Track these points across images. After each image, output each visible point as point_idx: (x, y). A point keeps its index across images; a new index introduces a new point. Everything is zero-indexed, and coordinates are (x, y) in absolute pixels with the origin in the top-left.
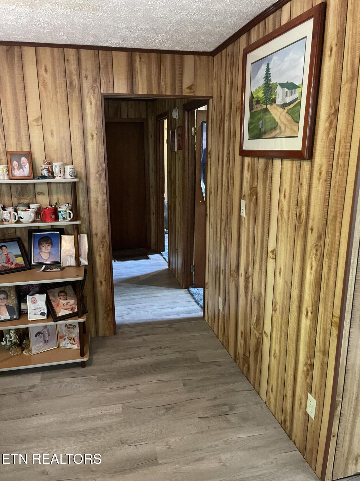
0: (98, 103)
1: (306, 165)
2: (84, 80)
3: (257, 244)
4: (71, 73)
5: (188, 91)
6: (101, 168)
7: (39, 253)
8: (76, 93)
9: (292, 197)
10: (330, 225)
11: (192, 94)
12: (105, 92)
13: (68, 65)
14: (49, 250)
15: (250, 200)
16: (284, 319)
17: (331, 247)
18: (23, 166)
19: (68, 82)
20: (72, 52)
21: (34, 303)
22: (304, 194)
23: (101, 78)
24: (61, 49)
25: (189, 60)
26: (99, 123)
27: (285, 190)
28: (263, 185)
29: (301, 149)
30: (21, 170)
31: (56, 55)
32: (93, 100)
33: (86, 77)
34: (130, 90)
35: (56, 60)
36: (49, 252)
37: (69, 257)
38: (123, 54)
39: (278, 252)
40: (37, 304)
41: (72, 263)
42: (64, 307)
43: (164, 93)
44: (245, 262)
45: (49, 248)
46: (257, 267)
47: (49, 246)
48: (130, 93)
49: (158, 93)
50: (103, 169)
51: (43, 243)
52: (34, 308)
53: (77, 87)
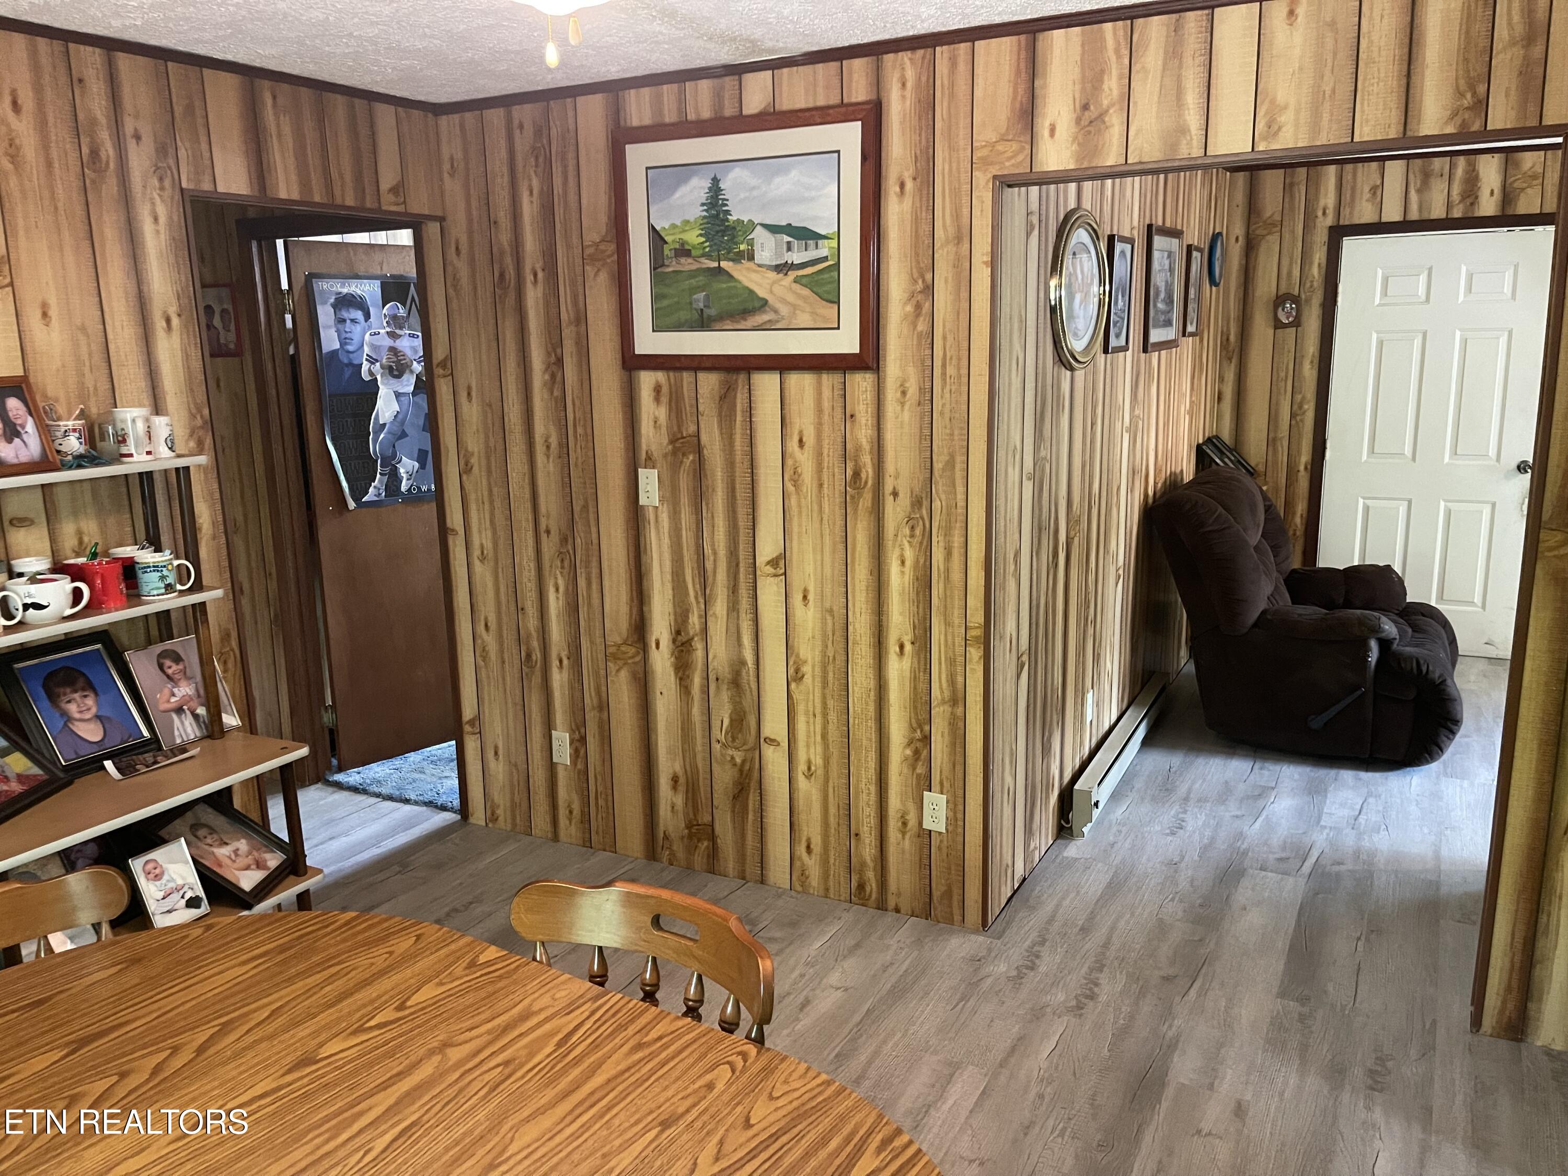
0: (175, 218)
1: (861, 383)
2: (131, 144)
3: (712, 558)
4: (93, 122)
5: (391, 198)
6: (199, 422)
7: (65, 725)
8: (111, 186)
9: (825, 444)
10: (941, 477)
11: (400, 209)
12: (192, 187)
13: (83, 95)
14: (94, 710)
15: (675, 467)
16: (830, 685)
17: (949, 514)
18: (19, 428)
19: (85, 150)
20: (92, 57)
21: (158, 877)
22: (863, 433)
23: (179, 143)
24: (58, 45)
25: (385, 115)
26: (183, 279)
27: (801, 433)
28: (721, 429)
29: (857, 351)
30: (17, 440)
31: (45, 60)
32: (161, 210)
33: (138, 137)
34: (256, 187)
35: (47, 79)
36: (98, 717)
37: (174, 716)
38: (230, 80)
39: (791, 560)
40: (166, 877)
41: (189, 730)
42: (236, 865)
43: (338, 201)
44: (669, 607)
45: (90, 702)
46: (720, 607)
47: (85, 696)
48: (257, 194)
49: (325, 201)
50: (205, 422)
51: (62, 690)
52: (161, 894)
53: (112, 165)
